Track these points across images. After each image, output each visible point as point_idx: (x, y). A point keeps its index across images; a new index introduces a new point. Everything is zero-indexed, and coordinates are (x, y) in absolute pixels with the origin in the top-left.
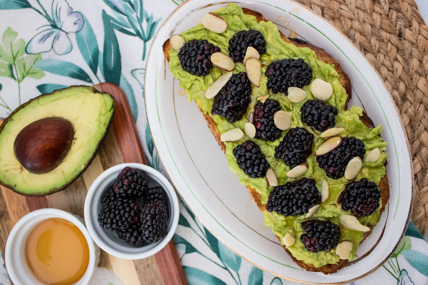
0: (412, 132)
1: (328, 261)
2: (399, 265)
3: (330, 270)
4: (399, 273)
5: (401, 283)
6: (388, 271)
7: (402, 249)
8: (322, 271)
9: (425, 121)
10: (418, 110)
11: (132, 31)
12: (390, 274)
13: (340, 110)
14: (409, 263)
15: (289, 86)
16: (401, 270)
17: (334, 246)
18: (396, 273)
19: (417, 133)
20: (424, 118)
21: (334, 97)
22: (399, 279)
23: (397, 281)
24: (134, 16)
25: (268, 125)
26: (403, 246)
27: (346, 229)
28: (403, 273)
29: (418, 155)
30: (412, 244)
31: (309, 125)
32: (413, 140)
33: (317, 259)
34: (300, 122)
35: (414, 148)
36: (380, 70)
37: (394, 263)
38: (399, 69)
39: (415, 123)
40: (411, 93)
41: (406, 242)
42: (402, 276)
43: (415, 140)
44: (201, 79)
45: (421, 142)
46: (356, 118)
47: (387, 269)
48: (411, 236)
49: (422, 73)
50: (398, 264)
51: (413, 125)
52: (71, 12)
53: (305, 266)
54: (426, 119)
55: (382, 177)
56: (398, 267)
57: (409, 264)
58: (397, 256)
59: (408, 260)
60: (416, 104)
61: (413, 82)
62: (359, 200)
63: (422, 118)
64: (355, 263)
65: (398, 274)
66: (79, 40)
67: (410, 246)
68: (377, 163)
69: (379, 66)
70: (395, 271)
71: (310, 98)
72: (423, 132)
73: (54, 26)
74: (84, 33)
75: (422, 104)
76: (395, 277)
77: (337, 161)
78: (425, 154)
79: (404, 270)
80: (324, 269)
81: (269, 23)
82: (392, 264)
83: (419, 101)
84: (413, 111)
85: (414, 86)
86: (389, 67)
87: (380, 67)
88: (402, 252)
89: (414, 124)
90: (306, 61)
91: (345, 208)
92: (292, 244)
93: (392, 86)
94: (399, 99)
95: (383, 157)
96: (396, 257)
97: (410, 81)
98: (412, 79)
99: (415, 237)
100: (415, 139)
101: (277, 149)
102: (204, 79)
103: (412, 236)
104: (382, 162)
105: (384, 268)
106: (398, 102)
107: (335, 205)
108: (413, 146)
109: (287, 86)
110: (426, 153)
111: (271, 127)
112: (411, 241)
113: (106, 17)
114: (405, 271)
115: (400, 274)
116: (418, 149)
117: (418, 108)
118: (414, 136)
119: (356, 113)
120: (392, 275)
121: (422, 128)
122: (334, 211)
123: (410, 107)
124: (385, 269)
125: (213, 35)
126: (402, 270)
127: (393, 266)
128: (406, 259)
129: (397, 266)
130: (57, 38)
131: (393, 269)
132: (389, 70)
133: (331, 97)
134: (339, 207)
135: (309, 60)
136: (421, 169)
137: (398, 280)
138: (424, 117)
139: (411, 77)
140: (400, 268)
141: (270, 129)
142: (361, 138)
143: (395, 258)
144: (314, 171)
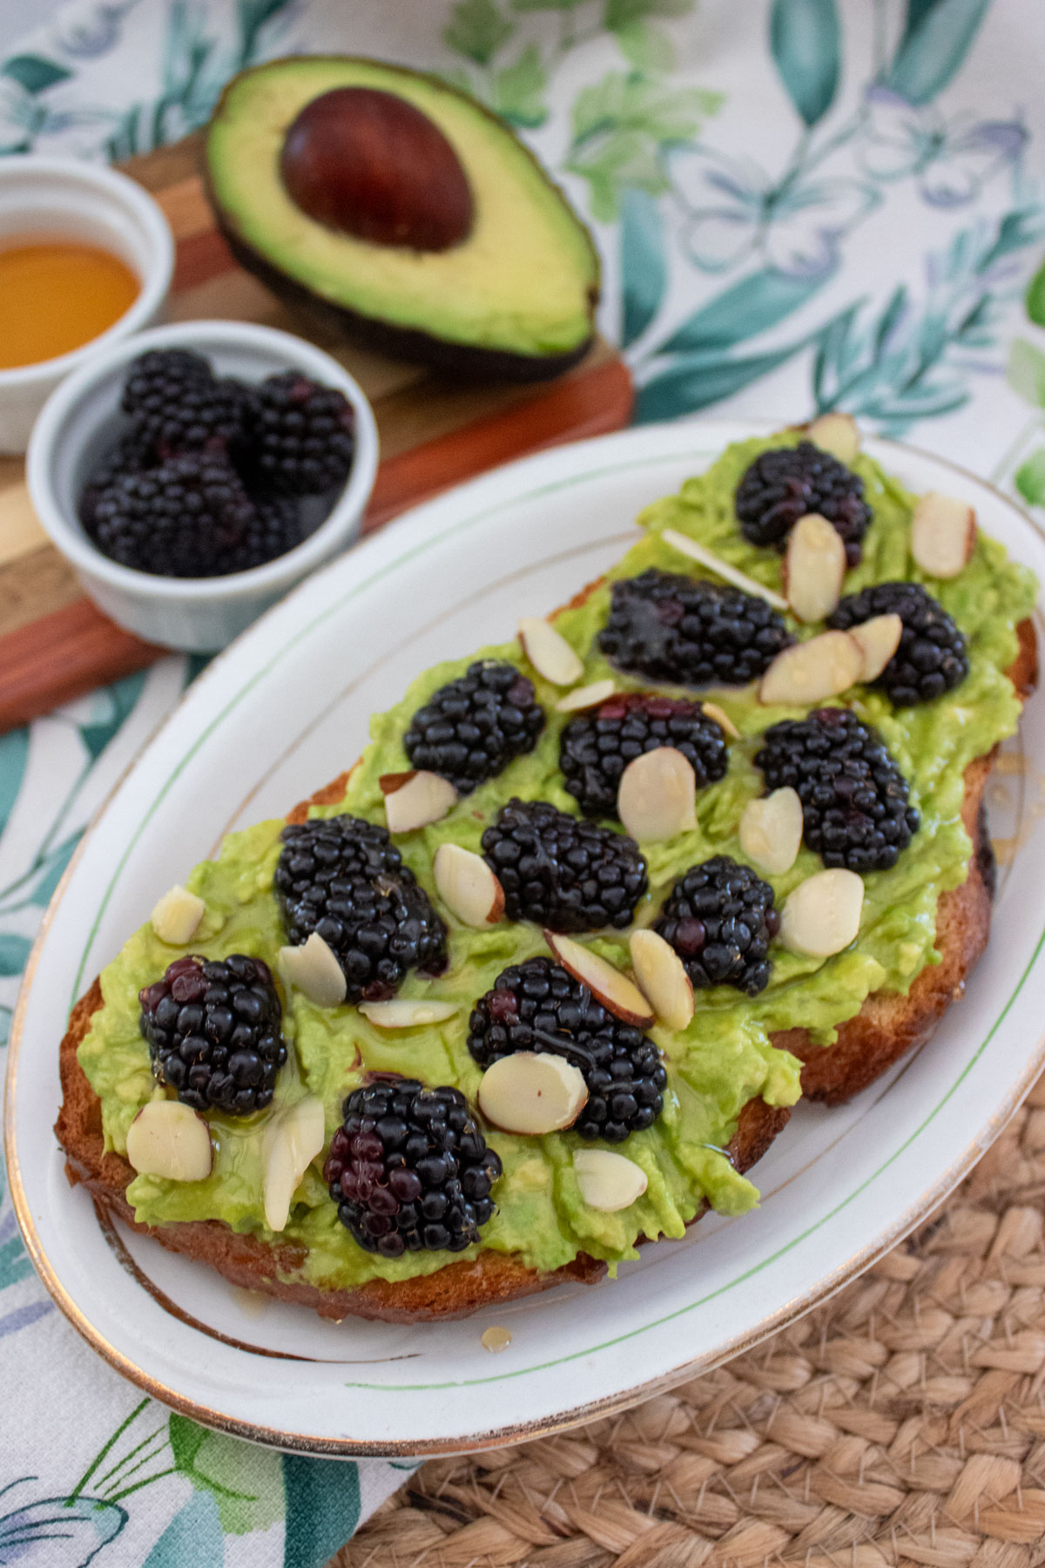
0: (764, 1474)
1: (113, 1093)
2: (145, 1487)
3: (73, 1132)
4: (107, 1498)
5: (61, 1520)
6: (110, 1443)
7: (218, 1488)
8: (66, 1097)
9: (830, 1527)
10: (871, 1481)
11: (830, 386)
12: (94, 1455)
13: (766, 1009)
14: (161, 1539)
15: (796, 788)
16: (121, 1502)
17: (179, 1084)
18: (107, 1478)
19: (768, 1498)
20: (844, 1515)
21: (812, 967)
22: (77, 1502)
23: (69, 1493)
24: (883, 390)
25: (621, 739)
26: (233, 1494)
27: (260, 1141)
28: (107, 1519)
29: (668, 1524)
30: (252, 1537)
31: (666, 906)
32: (730, 1489)
33: (112, 1041)
34: (669, 873)
35: (697, 1498)
36: (989, 1278)
37: (151, 1461)
38: (1017, 1354)
39: (808, 1481)
40: (934, 1436)
41: (253, 1505)
42: (95, 1515)
43: (733, 1500)
44: (730, 523)
45: (731, 1525)
46: (748, 1068)
47: (117, 1436)
48: (290, 1521)
49: (1036, 1465)
50: (145, 1483)
51: (796, 1476)
52: (831, 238)
53: (78, 1025)
54: (839, 1526)
55: (527, 1259)
56: (136, 1487)
57: (155, 1540)
58: (183, 1473)
59: (171, 1529)
60: (893, 1471)
61: (985, 1434)
62: (398, 1131)
63: (839, 1508)
64: (122, 1261)
65: (99, 1494)
66: (750, 286)
67: (242, 1529)
68: (580, 1210)
69: (1005, 1274)
70: (113, 1472)
71: (778, 885)
72: (780, 1527)
73: (771, 201)
74: (776, 291)
75: (902, 1495)
76: (84, 1482)
77: (547, 1012)
78: (684, 1556)
79: (125, 1518)
80: (78, 1104)
81: (1014, 706)
82: (144, 1454)
83: (912, 1479)
84: (859, 1463)
85: (967, 1441)
86: (1013, 1311)
87: (1000, 1279)
88: (207, 1494)
89: (804, 1479)
90: (916, 844)
91: (352, 1106)
92: (162, 933)
93: (938, 1343)
94: (891, 1390)
95: (611, 1232)
96: (178, 1468)
97: (986, 1416)
98: (996, 1423)
99: (287, 1542)
100: (735, 1496)
101: (537, 808)
102: (731, 535)
103: (288, 1528)
104: (591, 1240)
105: (121, 1424)
106: (879, 1386)
107: (358, 1062)
108: (702, 1496)
109: (796, 782)
110: (688, 1558)
111: (617, 752)
112: (265, 1525)
113: (847, 318)
114: (118, 1523)
115: (103, 1504)
116: (695, 1517)
117: (879, 1482)
118: (749, 1490)
119: (771, 1071)
120: (90, 1463)
121: (796, 1517)
122: (332, 1066)
123: (874, 1443)
124: (114, 1431)
125: (897, 537)
126: (120, 1510)
127: (135, 1461)
128: (176, 1520)
129: (137, 1478)
130: (734, 217)
131: (123, 1462)
132: (998, 1318)
133: (804, 956)
134: (355, 1080)
135: (923, 853)
136: (610, 1553)
137: (71, 1500)
138: (850, 1517)
139: (1003, 1418)
140: (128, 1498)
141: (610, 752)
142: (669, 1115)
143: (172, 1466)
144: (482, 958)
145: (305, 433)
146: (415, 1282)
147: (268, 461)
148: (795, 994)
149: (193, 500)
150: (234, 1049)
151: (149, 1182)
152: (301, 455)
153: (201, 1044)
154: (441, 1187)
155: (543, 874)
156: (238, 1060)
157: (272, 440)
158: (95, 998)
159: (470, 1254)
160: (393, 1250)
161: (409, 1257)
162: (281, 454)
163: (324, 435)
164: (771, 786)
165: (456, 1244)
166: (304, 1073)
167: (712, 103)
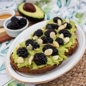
1: (15, 58)
73: (57, 12)
101: (44, 37)
104: (55, 62)
109: (62, 33)
111: (49, 33)
130: (55, 13)
133: (66, 43)
144: (42, 46)
145: (23, 21)
146: (42, 68)
147: (21, 23)
148: (66, 45)
149: (15, 24)
150: (25, 52)
151: (19, 64)
152: (23, 23)
153: (22, 52)
154: (43, 58)
155: (46, 40)
156: (25, 53)
157: (21, 22)
158: (13, 53)
159: (46, 65)
160: (40, 65)
161: (41, 65)
162: (22, 23)
163: (25, 21)
164: (60, 34)
165: (45, 64)
166: (30, 55)
167: (53, 7)
